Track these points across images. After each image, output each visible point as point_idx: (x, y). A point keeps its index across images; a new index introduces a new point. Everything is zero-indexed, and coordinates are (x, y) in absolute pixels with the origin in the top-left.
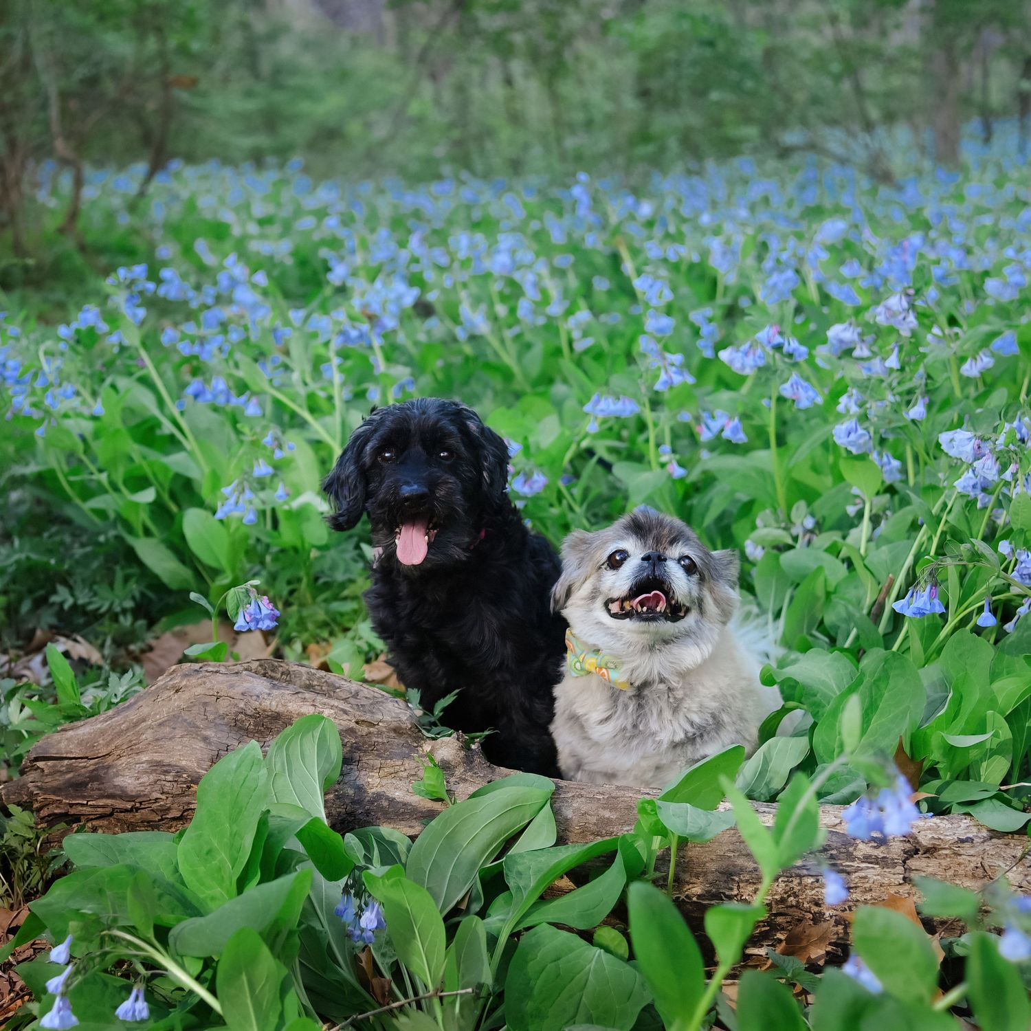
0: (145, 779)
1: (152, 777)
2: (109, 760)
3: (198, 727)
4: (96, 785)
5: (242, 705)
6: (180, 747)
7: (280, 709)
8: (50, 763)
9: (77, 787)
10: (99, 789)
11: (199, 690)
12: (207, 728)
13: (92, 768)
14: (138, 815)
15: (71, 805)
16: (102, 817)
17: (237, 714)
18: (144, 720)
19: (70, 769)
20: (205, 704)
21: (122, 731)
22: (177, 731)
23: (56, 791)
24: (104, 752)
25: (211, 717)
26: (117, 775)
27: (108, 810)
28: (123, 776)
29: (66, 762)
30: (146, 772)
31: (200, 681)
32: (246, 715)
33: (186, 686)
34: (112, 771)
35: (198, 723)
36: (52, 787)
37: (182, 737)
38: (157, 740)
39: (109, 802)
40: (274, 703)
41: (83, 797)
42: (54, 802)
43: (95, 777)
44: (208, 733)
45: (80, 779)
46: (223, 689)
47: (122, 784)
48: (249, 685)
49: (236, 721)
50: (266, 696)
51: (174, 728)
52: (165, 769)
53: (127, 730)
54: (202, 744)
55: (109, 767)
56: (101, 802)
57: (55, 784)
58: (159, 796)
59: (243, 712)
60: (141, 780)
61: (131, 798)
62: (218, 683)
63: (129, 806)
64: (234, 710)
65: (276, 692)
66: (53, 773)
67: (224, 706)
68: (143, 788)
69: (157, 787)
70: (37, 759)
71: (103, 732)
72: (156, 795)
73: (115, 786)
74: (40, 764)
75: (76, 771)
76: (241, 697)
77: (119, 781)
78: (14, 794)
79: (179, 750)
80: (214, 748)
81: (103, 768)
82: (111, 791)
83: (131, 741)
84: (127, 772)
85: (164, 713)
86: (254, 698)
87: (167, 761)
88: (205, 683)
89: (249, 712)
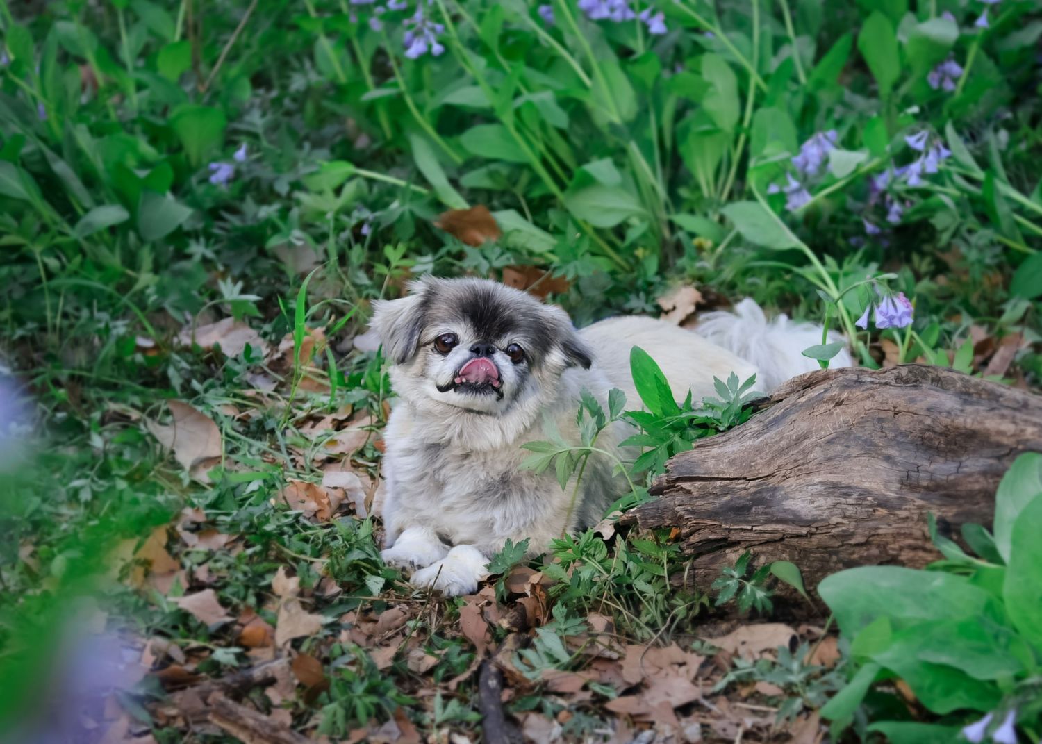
0: (821, 502)
1: (830, 500)
2: (773, 482)
3: (876, 445)
4: (761, 508)
5: (928, 421)
6: (858, 468)
7: (976, 426)
8: (698, 484)
9: (739, 510)
10: (766, 513)
11: (869, 404)
12: (888, 446)
13: (753, 490)
14: (815, 540)
15: (729, 530)
16: (767, 542)
17: (923, 431)
18: (806, 437)
19: (726, 491)
20: (880, 420)
21: (783, 449)
22: (851, 450)
23: (712, 515)
24: (765, 472)
25: (891, 434)
26: (786, 498)
27: (778, 536)
28: (794, 499)
29: (718, 483)
30: (821, 495)
31: (866, 394)
32: (934, 432)
33: (848, 399)
34: (779, 494)
35: (876, 441)
36: (707, 510)
37: (858, 456)
38: (830, 459)
39: (779, 527)
40: (969, 421)
41: (748, 522)
42: (707, 526)
43: (758, 500)
44: (891, 452)
45: (741, 502)
46: (902, 404)
47: (793, 508)
48: (935, 400)
49: (923, 439)
50: (959, 413)
51: (848, 447)
52: (844, 491)
53: (789, 447)
54: (885, 464)
55: (775, 489)
56: (770, 527)
57: (710, 507)
58: (840, 520)
59: (930, 429)
60: (816, 504)
61: (807, 523)
62: (892, 396)
63: (804, 531)
64: (919, 427)
65: (969, 408)
66: (705, 495)
67: (905, 423)
68: (820, 513)
69: (837, 511)
70: (678, 480)
71: (758, 450)
72: (835, 520)
73: (785, 510)
74: (686, 485)
75: (733, 493)
76: (927, 413)
77: (789, 504)
78: (653, 518)
79: (859, 471)
80: (901, 468)
81: (768, 490)
82: (781, 515)
83: (796, 461)
84: (798, 495)
85: (828, 430)
86: (945, 414)
87: (845, 482)
88: (873, 396)
89: (937, 429)
